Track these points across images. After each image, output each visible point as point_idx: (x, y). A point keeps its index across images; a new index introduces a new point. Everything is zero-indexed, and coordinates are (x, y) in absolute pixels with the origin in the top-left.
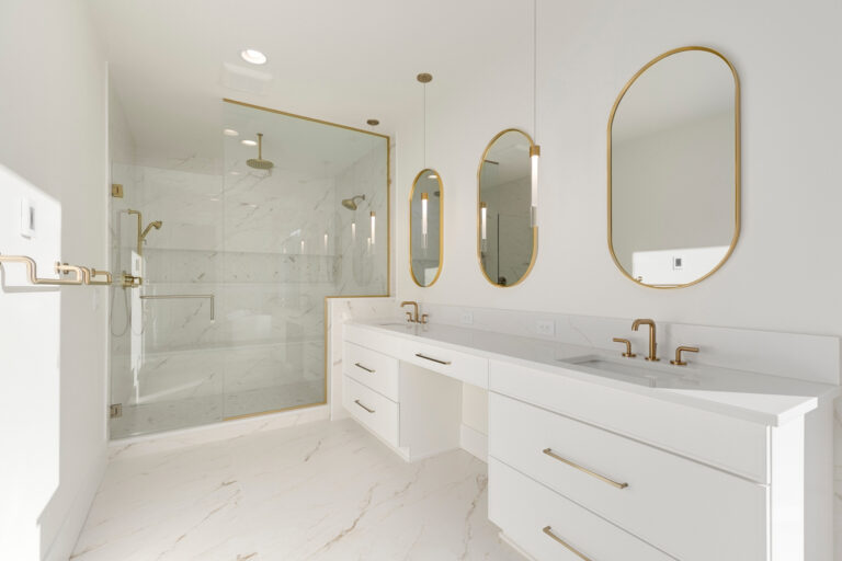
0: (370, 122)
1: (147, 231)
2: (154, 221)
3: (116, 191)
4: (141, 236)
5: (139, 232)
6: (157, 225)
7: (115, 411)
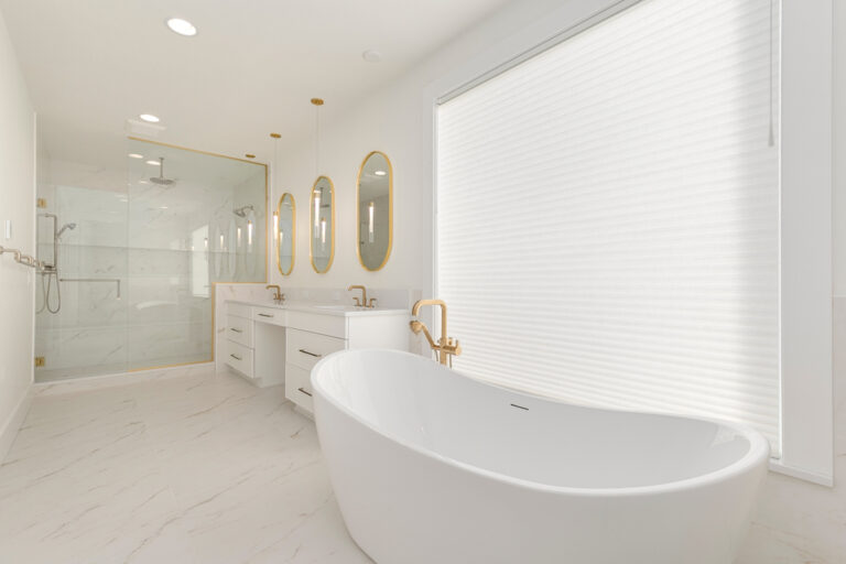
0: (248, 156)
1: (63, 230)
2: (69, 223)
3: (41, 203)
4: (57, 235)
5: (55, 230)
6: (72, 227)
7: (39, 362)
